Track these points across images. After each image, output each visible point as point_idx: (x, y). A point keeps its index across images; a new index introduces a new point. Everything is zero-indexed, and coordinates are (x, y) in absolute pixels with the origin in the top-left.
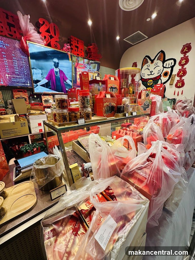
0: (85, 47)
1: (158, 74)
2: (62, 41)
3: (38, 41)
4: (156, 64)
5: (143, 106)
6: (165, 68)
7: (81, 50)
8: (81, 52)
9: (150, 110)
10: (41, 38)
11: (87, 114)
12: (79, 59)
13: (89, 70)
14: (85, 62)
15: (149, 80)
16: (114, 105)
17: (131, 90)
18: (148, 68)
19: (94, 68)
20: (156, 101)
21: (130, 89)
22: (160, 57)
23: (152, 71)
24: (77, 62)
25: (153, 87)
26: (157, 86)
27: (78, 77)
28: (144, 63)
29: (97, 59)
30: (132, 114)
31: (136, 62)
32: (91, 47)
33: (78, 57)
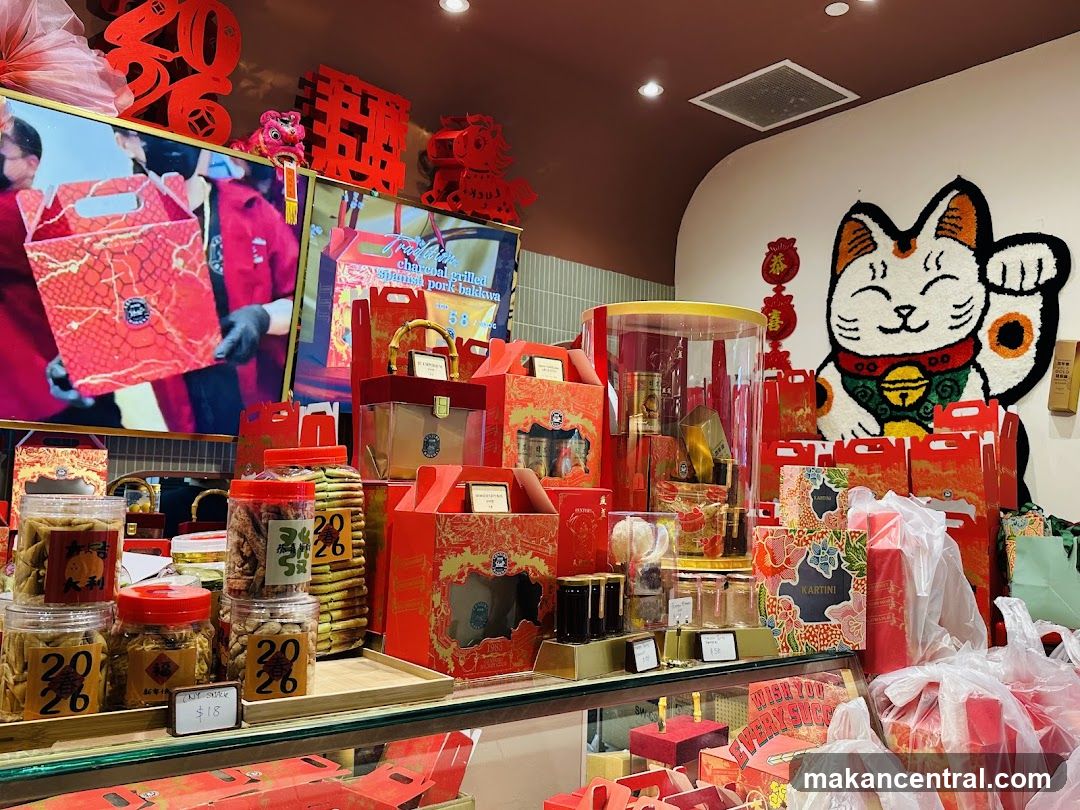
0: (418, 129)
1: (951, 328)
2: (251, 92)
3: (77, 90)
4: (931, 263)
5: (794, 584)
6: (1001, 290)
7: (387, 148)
8: (383, 165)
9: (861, 620)
10: (103, 76)
11: (266, 647)
12: (362, 206)
13: (436, 278)
14: (403, 227)
15: (893, 367)
16: (535, 571)
17: (703, 449)
18: (878, 282)
19: (474, 264)
20: (907, 551)
21: (691, 440)
22: (953, 221)
23: (913, 309)
24: (347, 224)
25: (930, 419)
26: (957, 413)
27: (342, 320)
28: (843, 245)
29: (500, 210)
30: (695, 650)
31: (793, 240)
32: (455, 135)
33: (356, 195)
